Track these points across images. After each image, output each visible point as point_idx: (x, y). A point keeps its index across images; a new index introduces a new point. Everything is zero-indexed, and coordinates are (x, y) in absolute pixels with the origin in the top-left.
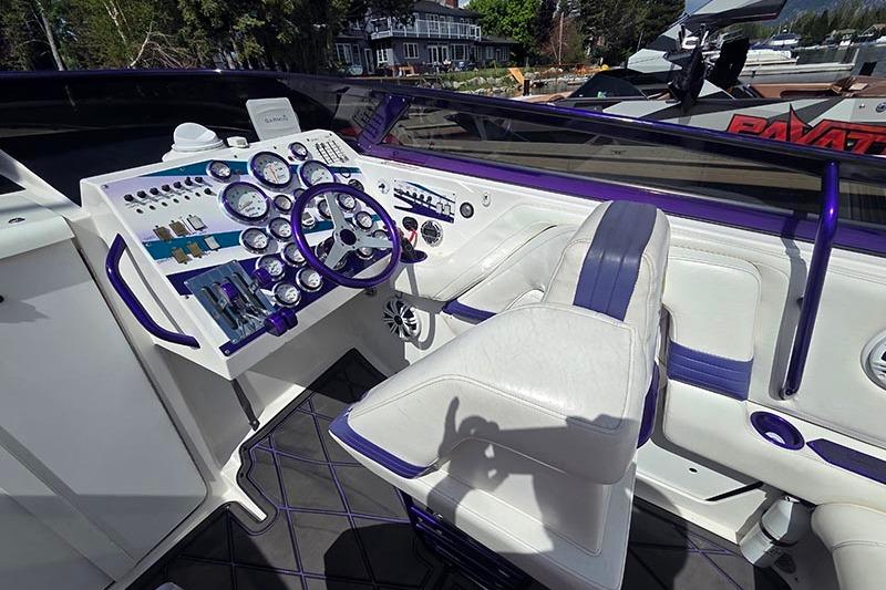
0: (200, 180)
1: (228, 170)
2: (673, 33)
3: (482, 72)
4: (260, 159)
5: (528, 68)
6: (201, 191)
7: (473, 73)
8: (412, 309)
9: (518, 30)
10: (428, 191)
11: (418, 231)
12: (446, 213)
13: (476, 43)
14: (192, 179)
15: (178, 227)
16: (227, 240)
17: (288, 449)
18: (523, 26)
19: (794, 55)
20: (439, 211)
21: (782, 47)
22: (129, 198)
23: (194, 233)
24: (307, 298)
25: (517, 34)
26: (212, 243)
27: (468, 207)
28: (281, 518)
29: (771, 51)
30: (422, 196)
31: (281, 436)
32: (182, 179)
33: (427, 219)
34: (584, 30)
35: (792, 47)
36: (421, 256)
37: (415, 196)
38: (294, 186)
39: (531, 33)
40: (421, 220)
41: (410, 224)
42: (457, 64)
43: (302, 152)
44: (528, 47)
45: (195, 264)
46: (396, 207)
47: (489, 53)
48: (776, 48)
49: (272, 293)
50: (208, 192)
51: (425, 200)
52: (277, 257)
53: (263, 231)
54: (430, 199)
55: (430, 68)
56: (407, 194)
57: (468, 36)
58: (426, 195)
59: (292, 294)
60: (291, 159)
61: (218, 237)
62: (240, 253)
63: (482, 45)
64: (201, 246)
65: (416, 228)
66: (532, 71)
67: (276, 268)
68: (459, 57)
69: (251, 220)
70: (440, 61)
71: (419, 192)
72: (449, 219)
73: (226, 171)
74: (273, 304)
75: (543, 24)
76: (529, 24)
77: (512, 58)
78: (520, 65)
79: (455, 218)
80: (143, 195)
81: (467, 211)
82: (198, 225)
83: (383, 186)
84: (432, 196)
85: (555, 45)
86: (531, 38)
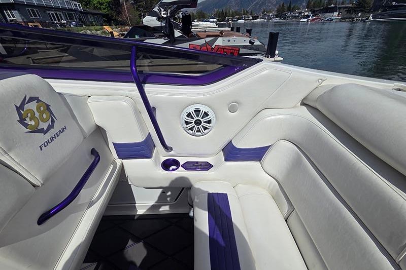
2: (156, 9)
3: (88, 27)
5: (114, 26)
7: (82, 28)
9: (104, 7)
13: (80, 12)
18: (106, 5)
19: (217, 25)
21: (213, 22)
25: (104, 9)
29: (209, 23)
34: (138, 10)
35: (216, 22)
39: (112, 9)
42: (71, 23)
44: (112, 16)
47: (91, 18)
48: (211, 22)
55: (54, 25)
57: (74, 7)
63: (84, 13)
66: (116, 28)
68: (72, 19)
70: (59, 20)
75: (116, 5)
76: (109, 4)
77: (105, 21)
78: (110, 25)
85: (125, 16)
86: (113, 12)
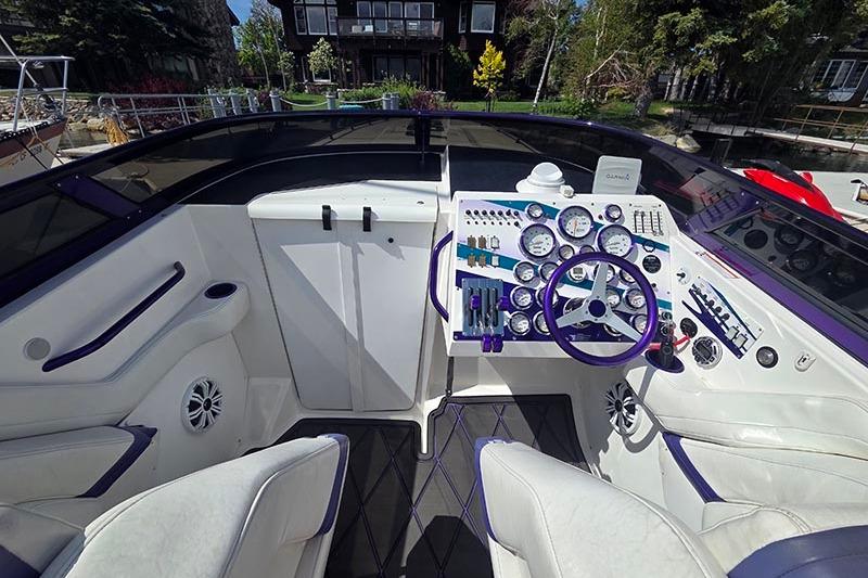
0: (516, 214)
1: (541, 212)
4: (572, 211)
6: (512, 221)
8: (637, 406)
10: (730, 307)
11: (692, 340)
12: (738, 343)
14: (513, 211)
15: (483, 241)
16: (506, 263)
17: (467, 425)
20: (729, 335)
22: (468, 213)
23: (489, 249)
24: (532, 335)
26: (495, 261)
27: (771, 355)
28: (432, 463)
30: (719, 309)
31: (470, 413)
32: (505, 209)
33: (710, 334)
36: (676, 366)
37: (711, 304)
38: (587, 242)
40: (703, 331)
41: (689, 329)
43: (615, 214)
45: (477, 270)
46: (684, 303)
49: (510, 316)
50: (517, 224)
51: (720, 314)
52: (532, 291)
53: (535, 268)
54: (727, 317)
56: (704, 297)
58: (725, 310)
59: (523, 326)
60: (600, 217)
61: (501, 258)
62: (508, 276)
64: (486, 259)
65: (693, 336)
67: (526, 300)
69: (532, 256)
71: (718, 303)
72: (737, 352)
73: (538, 213)
74: (506, 324)
79: (746, 355)
80: (476, 213)
81: (768, 358)
82: (495, 245)
83: (683, 276)
84: (732, 315)
